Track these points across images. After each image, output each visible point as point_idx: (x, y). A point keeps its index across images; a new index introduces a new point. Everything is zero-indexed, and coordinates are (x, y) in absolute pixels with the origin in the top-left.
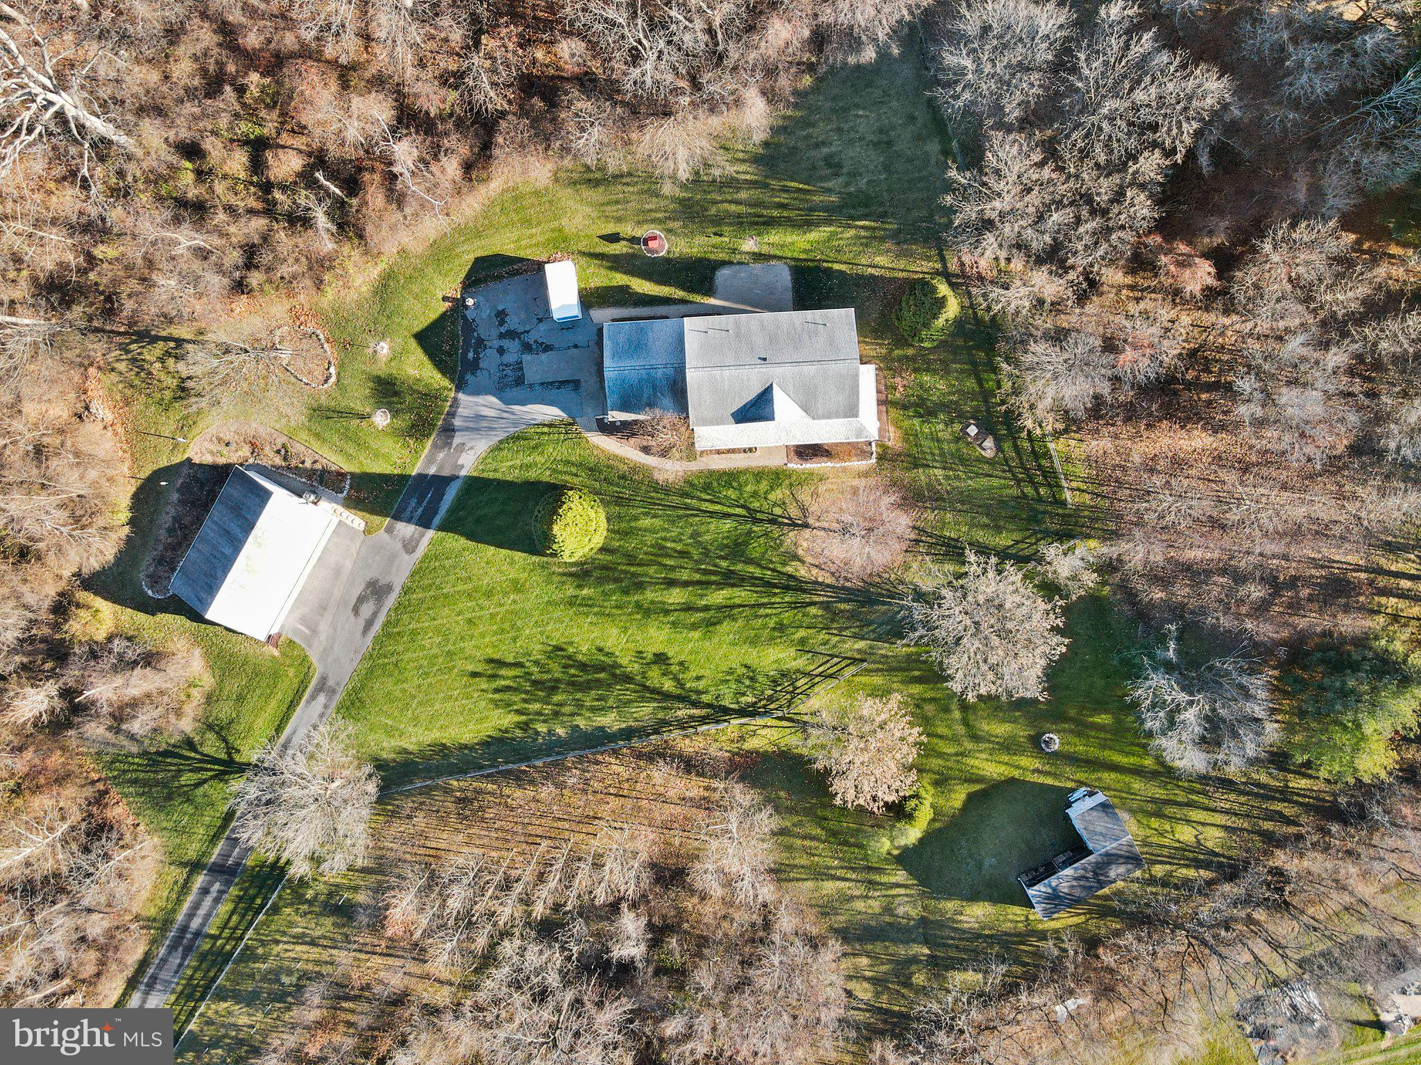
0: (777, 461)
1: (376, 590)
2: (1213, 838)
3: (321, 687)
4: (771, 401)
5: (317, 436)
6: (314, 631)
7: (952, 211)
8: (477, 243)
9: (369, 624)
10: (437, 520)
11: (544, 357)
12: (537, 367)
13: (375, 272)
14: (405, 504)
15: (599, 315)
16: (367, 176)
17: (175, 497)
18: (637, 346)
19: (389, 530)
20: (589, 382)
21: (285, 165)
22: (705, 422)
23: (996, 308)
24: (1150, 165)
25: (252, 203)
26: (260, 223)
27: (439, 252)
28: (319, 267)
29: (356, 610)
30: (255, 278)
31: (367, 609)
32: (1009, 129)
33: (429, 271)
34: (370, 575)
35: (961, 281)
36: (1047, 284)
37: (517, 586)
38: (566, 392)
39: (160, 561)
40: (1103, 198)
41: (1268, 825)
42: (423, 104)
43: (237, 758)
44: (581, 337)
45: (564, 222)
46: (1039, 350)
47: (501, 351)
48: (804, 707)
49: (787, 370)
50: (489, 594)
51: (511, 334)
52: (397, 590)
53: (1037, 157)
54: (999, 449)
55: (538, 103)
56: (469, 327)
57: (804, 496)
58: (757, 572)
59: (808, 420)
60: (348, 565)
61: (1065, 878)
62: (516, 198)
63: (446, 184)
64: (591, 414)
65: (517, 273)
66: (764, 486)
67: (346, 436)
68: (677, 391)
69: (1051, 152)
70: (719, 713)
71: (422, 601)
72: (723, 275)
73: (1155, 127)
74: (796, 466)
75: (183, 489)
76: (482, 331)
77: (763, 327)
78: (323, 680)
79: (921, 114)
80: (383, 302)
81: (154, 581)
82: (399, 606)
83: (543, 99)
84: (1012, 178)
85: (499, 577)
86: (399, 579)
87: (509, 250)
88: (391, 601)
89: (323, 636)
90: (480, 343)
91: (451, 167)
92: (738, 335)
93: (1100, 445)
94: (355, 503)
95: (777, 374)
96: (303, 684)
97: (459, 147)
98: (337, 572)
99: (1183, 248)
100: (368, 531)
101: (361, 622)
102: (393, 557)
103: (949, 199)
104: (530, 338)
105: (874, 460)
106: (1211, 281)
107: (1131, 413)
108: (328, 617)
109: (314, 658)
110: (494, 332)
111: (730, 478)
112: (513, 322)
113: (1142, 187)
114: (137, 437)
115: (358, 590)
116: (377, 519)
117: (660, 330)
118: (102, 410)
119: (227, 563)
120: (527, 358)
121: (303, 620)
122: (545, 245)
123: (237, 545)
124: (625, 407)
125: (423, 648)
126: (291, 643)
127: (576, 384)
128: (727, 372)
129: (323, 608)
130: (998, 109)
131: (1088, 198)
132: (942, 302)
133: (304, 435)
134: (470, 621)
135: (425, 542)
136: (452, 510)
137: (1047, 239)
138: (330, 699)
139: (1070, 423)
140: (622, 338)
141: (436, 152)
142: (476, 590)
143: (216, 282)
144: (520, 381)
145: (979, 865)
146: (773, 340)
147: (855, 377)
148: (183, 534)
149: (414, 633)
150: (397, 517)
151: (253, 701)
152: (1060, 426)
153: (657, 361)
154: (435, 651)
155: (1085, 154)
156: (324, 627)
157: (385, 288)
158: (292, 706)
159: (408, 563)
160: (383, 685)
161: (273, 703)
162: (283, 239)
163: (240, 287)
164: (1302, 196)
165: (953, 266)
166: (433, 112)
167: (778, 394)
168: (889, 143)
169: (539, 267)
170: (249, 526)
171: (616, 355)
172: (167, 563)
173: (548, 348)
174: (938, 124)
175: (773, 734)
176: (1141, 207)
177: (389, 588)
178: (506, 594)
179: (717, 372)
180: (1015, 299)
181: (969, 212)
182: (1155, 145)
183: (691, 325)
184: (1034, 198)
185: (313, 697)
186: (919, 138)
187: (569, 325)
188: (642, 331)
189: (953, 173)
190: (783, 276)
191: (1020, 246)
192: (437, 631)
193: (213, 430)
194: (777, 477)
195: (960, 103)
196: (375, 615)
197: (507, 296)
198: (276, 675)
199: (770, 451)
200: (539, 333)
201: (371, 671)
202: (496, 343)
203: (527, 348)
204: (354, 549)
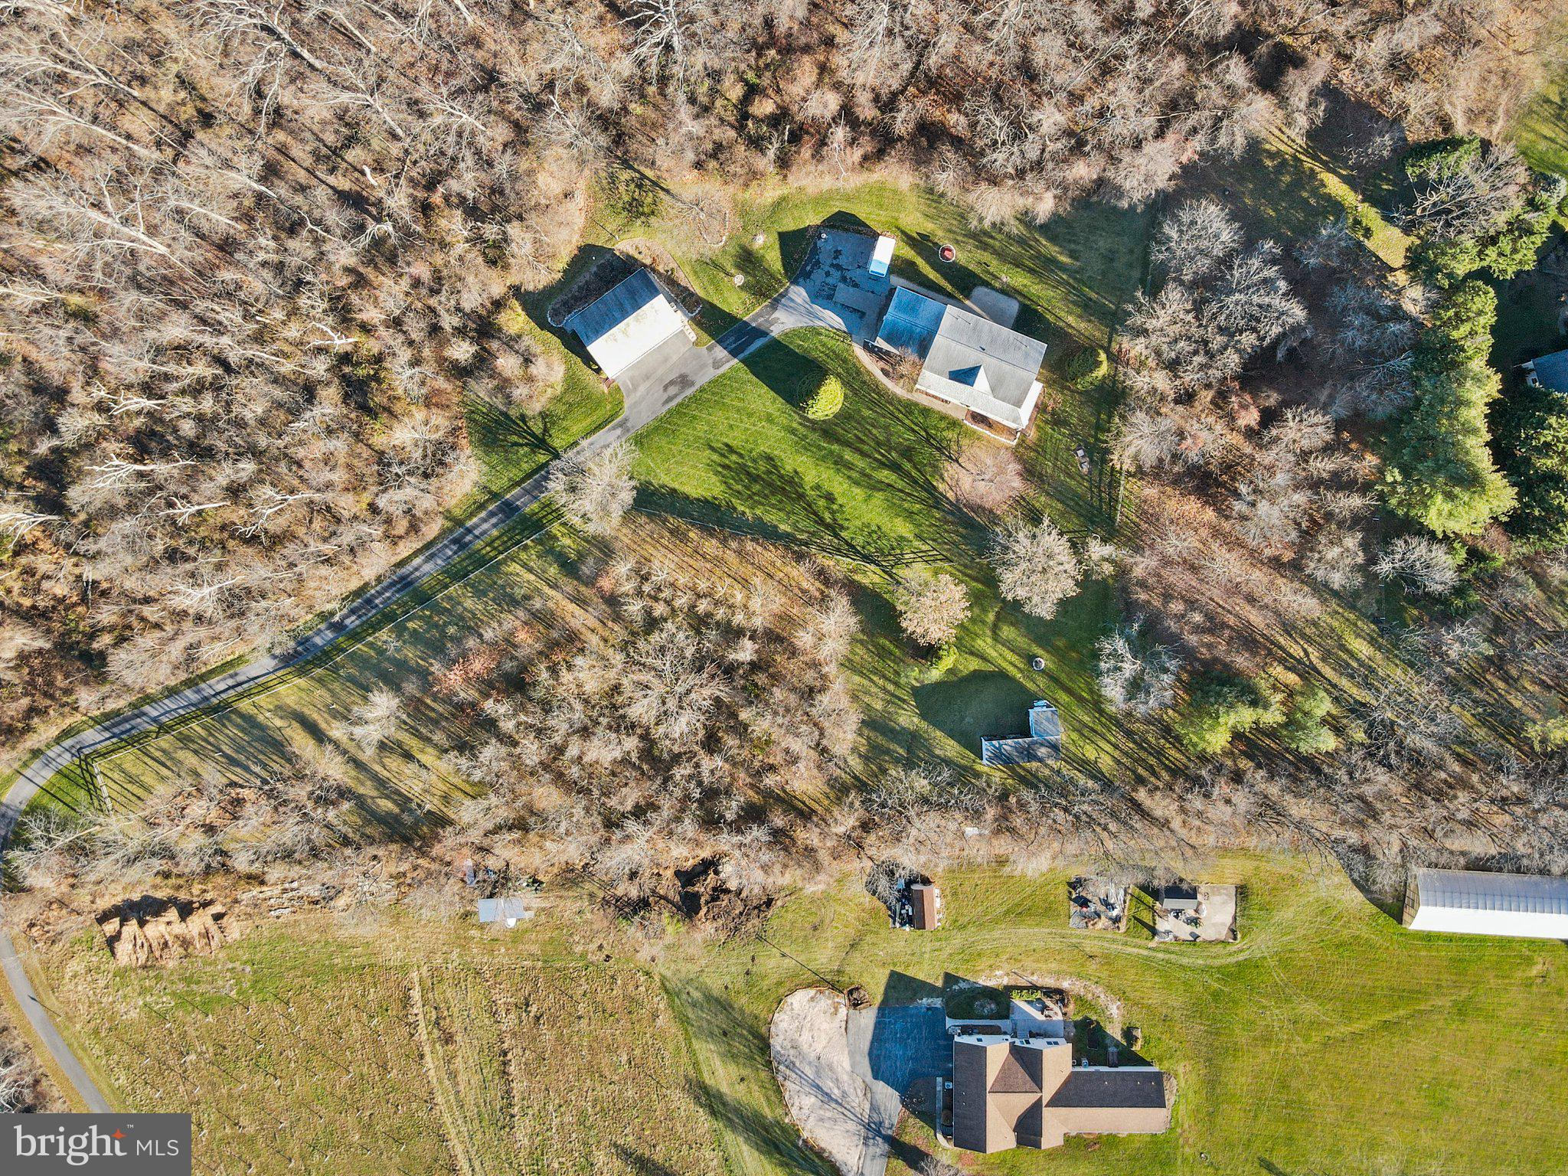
0: (960, 415)
1: (684, 381)
2: (1106, 763)
3: (621, 425)
4: (976, 375)
5: (696, 273)
6: (635, 388)
7: (1129, 314)
8: (845, 204)
9: (670, 399)
10: (742, 356)
11: (851, 289)
12: (844, 293)
13: (778, 193)
14: (727, 337)
15: (895, 280)
16: (806, 137)
17: (594, 269)
18: (911, 308)
19: (710, 349)
20: (871, 316)
21: (764, 107)
22: (932, 370)
23: (1128, 383)
24: (1248, 340)
25: (732, 119)
26: (732, 134)
27: (820, 200)
28: (754, 175)
29: (666, 388)
30: (712, 164)
31: (672, 390)
32: (1182, 283)
33: (809, 207)
34: (684, 371)
35: (1115, 359)
36: (1161, 381)
37: (770, 419)
38: (854, 316)
39: (565, 303)
40: (1214, 346)
41: (1140, 771)
42: (858, 111)
43: (549, 440)
44: (879, 288)
45: (902, 215)
46: (1140, 417)
47: (828, 274)
48: (901, 572)
49: (994, 361)
50: (750, 415)
51: (838, 267)
52: (697, 386)
53: (1189, 306)
54: (1090, 472)
55: (924, 142)
56: (815, 250)
57: (965, 442)
58: (914, 473)
59: (991, 397)
60: (675, 358)
61: (1008, 745)
62: (880, 189)
63: (849, 162)
64: (864, 336)
65: (859, 232)
66: (943, 425)
67: (712, 281)
68: (923, 347)
69: (1198, 308)
70: (851, 550)
71: (709, 400)
72: (980, 291)
73: (1258, 321)
74: (969, 424)
75: (601, 267)
76: (822, 257)
77: (991, 331)
78: (626, 420)
79: (1138, 250)
80: (774, 212)
81: (556, 313)
82: (694, 399)
83: (928, 140)
84: (1170, 311)
85: (761, 407)
86: (701, 380)
87: (862, 216)
88: (689, 392)
89: (638, 394)
90: (818, 263)
91: (857, 154)
92: (974, 329)
93: (1151, 492)
94: (698, 323)
95: (987, 362)
96: (612, 418)
97: (867, 145)
98: (666, 360)
99: (1248, 397)
100: (696, 344)
101: (665, 396)
102: (703, 366)
103: (1130, 307)
104: (848, 275)
105: (1015, 443)
106: (1253, 424)
107: (1176, 481)
108: (647, 384)
109: (626, 405)
110: (829, 262)
111: (926, 412)
112: (842, 261)
113: (1238, 351)
114: (593, 222)
115: (673, 376)
116: (705, 337)
117: (930, 305)
118: (580, 199)
119: (615, 322)
120: (841, 285)
121: (632, 379)
122: (883, 224)
123: (625, 314)
124: (888, 340)
125: (695, 429)
126: (618, 389)
127: (862, 314)
128: (959, 347)
129: (647, 377)
130: (1179, 270)
131: (1206, 343)
132: (1098, 364)
133: (688, 269)
134: (731, 426)
135: (727, 366)
136: (752, 355)
137: (1173, 355)
138: (623, 434)
139: (1140, 473)
140: (905, 300)
141: (853, 142)
142: (744, 409)
143: (690, 156)
144: (830, 297)
145: (962, 719)
146: (993, 341)
147: (1030, 385)
148: (588, 293)
149: (694, 417)
150: (719, 342)
151: (578, 413)
152: (1132, 469)
153: (921, 321)
154: (701, 434)
155: (1214, 317)
156: (642, 389)
157: (779, 204)
158: (599, 428)
159: (711, 374)
160: (660, 441)
161: (589, 420)
162: (741, 149)
163: (698, 165)
164: (1323, 398)
165: (1115, 347)
166: (862, 118)
167: (981, 373)
168: (1112, 260)
169: (875, 236)
170: (637, 306)
171: (898, 308)
172: (568, 307)
173: (856, 285)
174: (1145, 262)
175: (877, 579)
176: (1232, 360)
177: (692, 384)
178: (760, 420)
179: (954, 344)
180: (1140, 382)
181: (1138, 320)
182: (1254, 330)
183: (951, 310)
184: (1177, 328)
185: (614, 428)
186: (1130, 266)
187: (876, 278)
188: (918, 300)
189: (1139, 294)
190: (1013, 307)
191: (1158, 353)
192: (708, 423)
193: (636, 240)
194: (954, 424)
195: (1161, 257)
196: (676, 396)
197: (847, 243)
198: (599, 404)
199: (957, 407)
200: (855, 274)
201: (657, 429)
202: (827, 268)
203: (844, 279)
204: (684, 350)
